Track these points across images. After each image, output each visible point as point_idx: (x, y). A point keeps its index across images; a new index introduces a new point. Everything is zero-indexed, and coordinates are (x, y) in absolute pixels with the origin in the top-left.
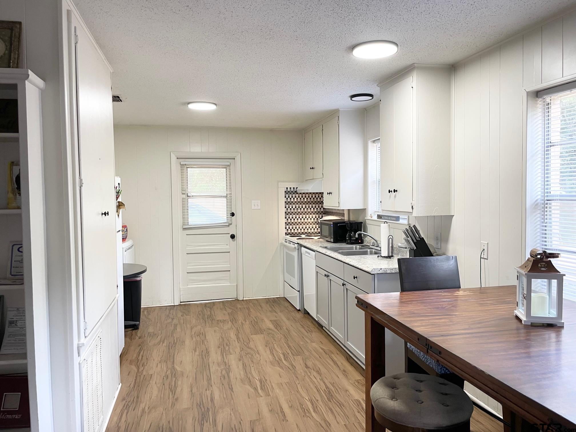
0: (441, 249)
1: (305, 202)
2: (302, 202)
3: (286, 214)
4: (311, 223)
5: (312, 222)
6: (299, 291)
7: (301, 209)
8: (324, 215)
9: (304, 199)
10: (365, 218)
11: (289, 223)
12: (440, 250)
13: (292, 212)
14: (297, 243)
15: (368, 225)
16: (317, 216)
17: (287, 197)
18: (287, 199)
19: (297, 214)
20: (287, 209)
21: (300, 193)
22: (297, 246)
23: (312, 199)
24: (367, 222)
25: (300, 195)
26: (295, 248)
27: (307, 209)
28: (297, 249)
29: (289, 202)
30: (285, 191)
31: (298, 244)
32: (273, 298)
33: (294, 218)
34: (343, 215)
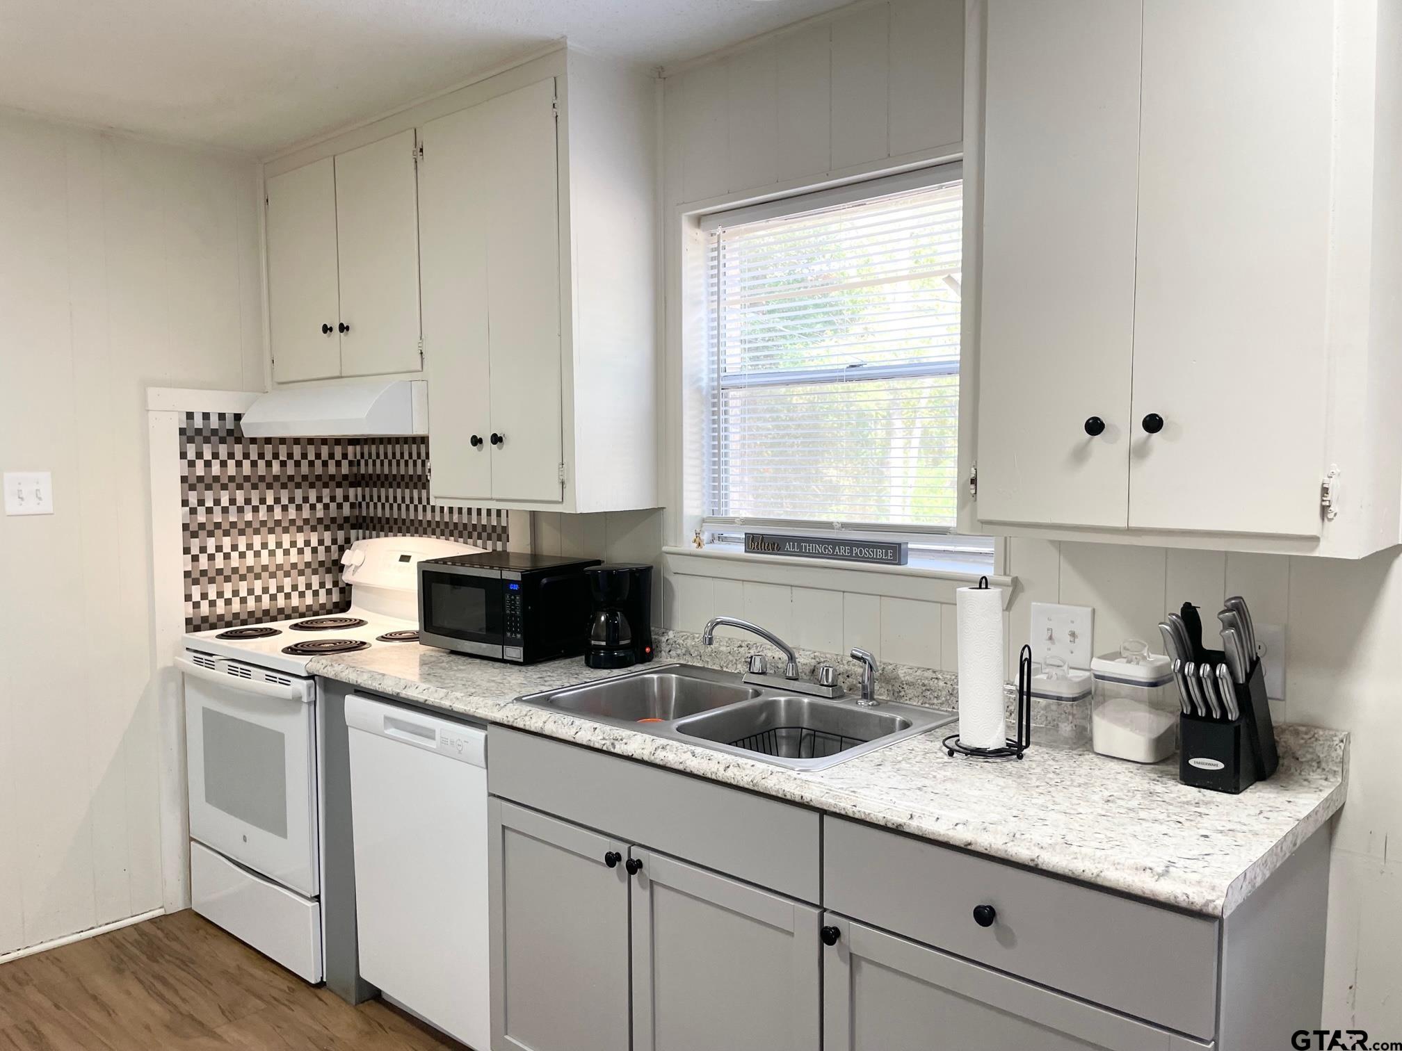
0: (1284, 700)
1: (276, 478)
2: (262, 478)
3: (188, 533)
4: (301, 566)
5: (308, 565)
6: (318, 898)
7: (255, 509)
8: (353, 533)
9: (269, 464)
10: (665, 549)
11: (204, 573)
12: (1284, 702)
13: (218, 525)
14: (305, 674)
15: (674, 580)
16: (327, 536)
17: (191, 455)
18: (192, 464)
19: (242, 532)
20: (193, 511)
21: (253, 441)
22: (309, 688)
23: (305, 463)
24: (672, 563)
25: (254, 451)
26: (297, 700)
27: (285, 508)
28: (309, 703)
29: (200, 479)
30: (180, 429)
31: (311, 677)
32: (135, 926)
33: (227, 549)
34: (501, 533)
